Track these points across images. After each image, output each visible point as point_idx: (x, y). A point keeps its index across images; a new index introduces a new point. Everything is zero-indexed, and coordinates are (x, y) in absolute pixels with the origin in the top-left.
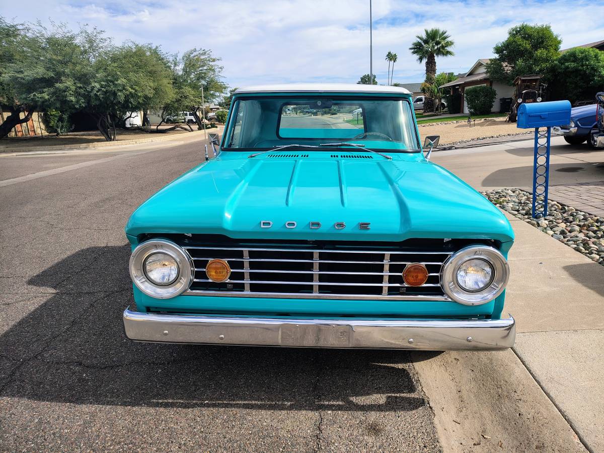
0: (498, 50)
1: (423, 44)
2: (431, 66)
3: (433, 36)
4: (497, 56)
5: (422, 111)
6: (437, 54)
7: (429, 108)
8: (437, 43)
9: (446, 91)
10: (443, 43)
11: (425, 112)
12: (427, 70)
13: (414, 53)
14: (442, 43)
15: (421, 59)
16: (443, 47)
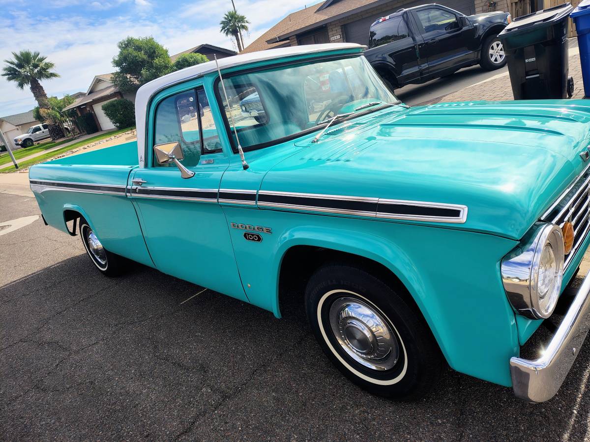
0: (117, 63)
1: (17, 69)
2: (38, 91)
3: (25, 59)
4: (118, 69)
5: (50, 140)
6: (40, 78)
7: (57, 134)
8: (36, 66)
9: (72, 113)
10: (42, 64)
11: (54, 139)
12: (35, 96)
13: (9, 79)
14: (40, 65)
15: (21, 85)
16: (44, 70)
